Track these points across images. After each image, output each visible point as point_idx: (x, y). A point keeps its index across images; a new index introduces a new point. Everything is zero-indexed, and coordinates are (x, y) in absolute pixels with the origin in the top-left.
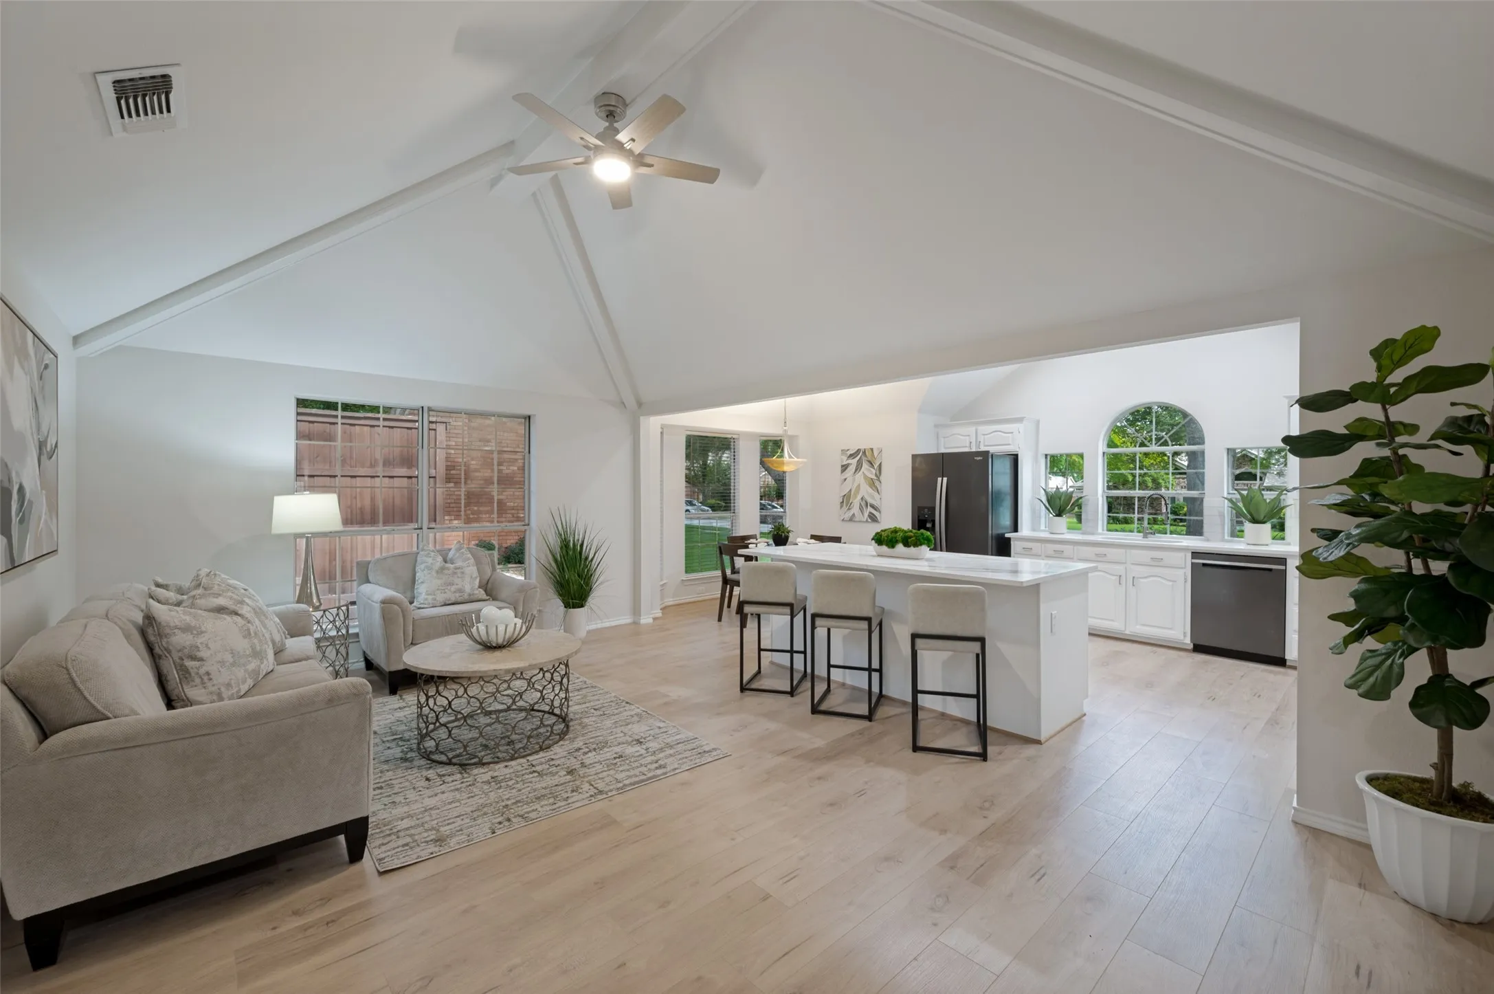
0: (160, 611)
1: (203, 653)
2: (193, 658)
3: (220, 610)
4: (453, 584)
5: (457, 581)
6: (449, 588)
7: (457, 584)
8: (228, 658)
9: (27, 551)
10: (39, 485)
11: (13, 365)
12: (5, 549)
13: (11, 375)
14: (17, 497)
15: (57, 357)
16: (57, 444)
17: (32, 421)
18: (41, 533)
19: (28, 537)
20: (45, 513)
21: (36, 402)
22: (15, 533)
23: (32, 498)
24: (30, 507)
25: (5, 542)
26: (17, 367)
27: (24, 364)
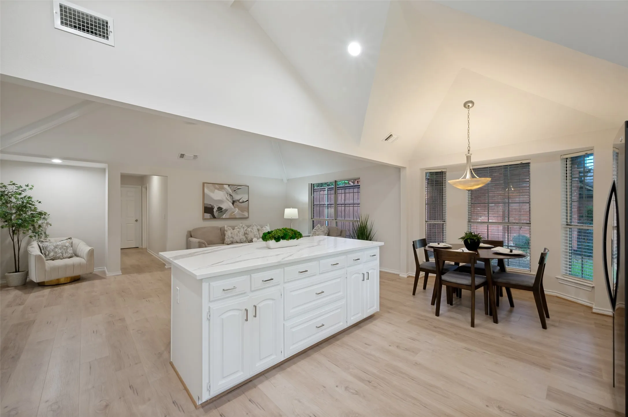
9: (224, 216)
10: (233, 207)
11: (214, 191)
12: (210, 215)
13: (213, 192)
14: (217, 209)
15: (248, 186)
16: (248, 200)
17: (228, 198)
18: (235, 214)
19: (225, 215)
20: (238, 211)
21: (230, 195)
22: (216, 214)
23: (227, 209)
24: (226, 210)
25: (209, 214)
26: (216, 191)
27: (221, 190)
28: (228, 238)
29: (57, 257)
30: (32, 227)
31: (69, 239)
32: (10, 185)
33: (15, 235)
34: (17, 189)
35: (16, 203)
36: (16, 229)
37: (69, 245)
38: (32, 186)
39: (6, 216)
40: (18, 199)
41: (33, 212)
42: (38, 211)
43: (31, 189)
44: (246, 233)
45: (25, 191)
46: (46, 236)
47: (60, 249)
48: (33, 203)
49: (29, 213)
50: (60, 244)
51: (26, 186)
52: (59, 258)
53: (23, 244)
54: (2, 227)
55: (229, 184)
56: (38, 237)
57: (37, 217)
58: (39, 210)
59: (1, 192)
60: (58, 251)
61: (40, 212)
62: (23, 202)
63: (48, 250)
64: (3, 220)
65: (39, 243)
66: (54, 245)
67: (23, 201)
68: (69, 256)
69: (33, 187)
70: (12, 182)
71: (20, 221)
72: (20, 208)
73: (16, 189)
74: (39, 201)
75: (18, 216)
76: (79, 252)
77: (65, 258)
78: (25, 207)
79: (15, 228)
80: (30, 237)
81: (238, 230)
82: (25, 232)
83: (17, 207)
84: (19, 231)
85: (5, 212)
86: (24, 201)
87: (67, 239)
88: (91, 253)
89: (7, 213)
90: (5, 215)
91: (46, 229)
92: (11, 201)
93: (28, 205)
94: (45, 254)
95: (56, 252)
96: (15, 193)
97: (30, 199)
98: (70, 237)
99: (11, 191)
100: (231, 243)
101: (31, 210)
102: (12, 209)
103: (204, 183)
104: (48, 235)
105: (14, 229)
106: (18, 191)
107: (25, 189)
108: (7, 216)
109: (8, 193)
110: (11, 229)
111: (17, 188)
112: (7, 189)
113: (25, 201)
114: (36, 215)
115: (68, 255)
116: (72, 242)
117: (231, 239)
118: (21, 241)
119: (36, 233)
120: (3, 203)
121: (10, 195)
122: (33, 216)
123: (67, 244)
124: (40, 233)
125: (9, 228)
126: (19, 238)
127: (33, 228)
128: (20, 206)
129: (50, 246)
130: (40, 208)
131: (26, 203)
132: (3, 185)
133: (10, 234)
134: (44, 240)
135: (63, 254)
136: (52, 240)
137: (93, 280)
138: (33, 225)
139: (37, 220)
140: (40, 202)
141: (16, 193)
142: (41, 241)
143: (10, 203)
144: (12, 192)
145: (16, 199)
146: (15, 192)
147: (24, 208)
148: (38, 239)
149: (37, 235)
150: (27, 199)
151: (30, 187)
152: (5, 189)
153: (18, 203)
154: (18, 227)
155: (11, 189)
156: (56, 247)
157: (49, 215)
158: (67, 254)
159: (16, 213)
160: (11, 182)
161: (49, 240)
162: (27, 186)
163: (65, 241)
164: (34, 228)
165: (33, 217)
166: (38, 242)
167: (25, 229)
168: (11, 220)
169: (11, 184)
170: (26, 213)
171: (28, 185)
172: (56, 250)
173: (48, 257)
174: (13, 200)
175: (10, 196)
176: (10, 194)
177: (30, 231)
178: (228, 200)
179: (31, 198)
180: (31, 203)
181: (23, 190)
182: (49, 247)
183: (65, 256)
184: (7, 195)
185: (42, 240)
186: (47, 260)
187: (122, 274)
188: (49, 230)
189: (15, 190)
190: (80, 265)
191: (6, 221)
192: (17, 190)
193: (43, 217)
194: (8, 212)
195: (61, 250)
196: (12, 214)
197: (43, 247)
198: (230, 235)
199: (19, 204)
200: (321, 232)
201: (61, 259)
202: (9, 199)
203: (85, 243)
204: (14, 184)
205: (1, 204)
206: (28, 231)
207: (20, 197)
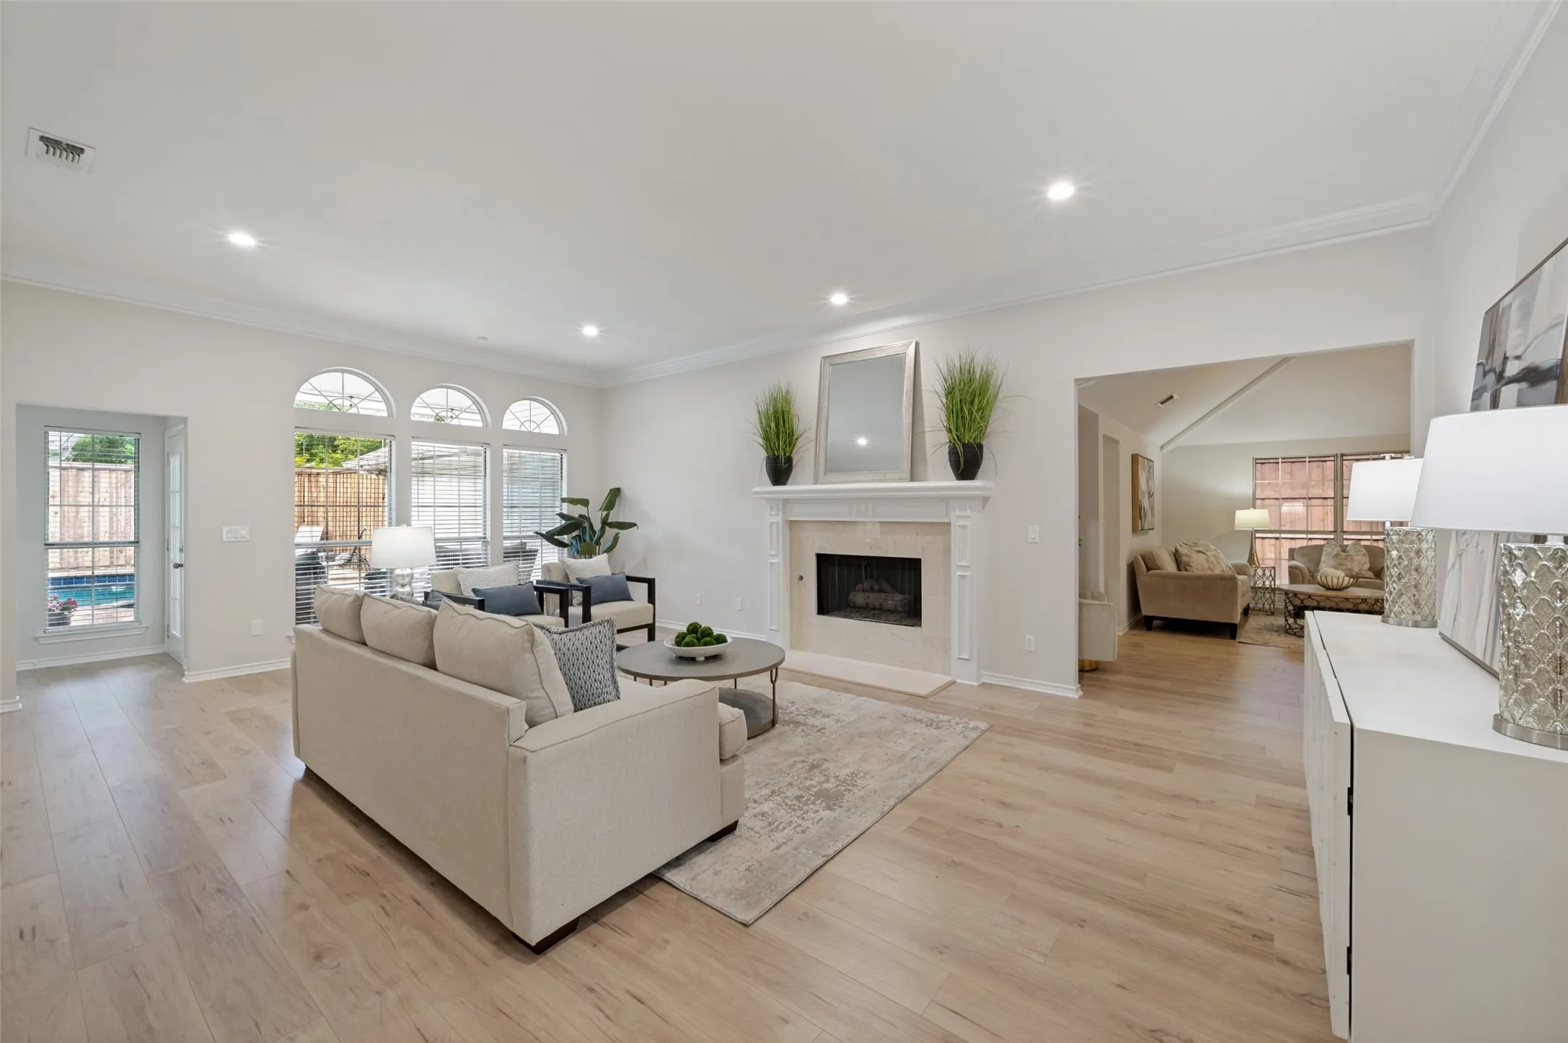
0: (1180, 549)
1: (1192, 564)
2: (1189, 565)
3: (1200, 552)
8: (1200, 568)
9: (1145, 526)
13: (1142, 475)
14: (1143, 510)
17: (1147, 487)
26: (1143, 471)
55: (1147, 457)
103: (1135, 457)
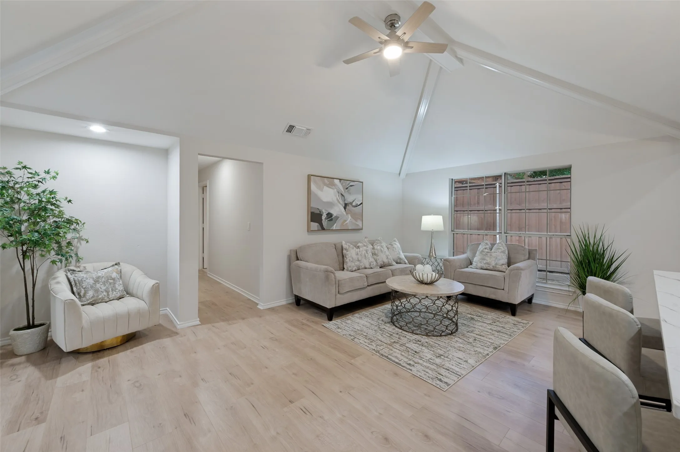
4: (485, 260)
5: (487, 258)
6: (483, 261)
7: (487, 260)
9: (334, 227)
10: (345, 213)
11: (323, 188)
12: (317, 226)
13: (322, 190)
14: (326, 215)
15: (362, 182)
16: (362, 203)
17: (339, 199)
18: (347, 223)
19: (335, 224)
20: (350, 220)
21: (342, 194)
22: (325, 223)
23: (338, 216)
24: (337, 218)
25: (317, 224)
26: (326, 188)
27: (331, 187)
28: (352, 261)
29: (100, 299)
30: (55, 246)
31: (116, 264)
32: (17, 169)
33: (27, 259)
34: (31, 178)
35: (28, 203)
36: (30, 249)
37: (118, 275)
38: (55, 172)
39: (11, 227)
40: (32, 196)
41: (57, 220)
42: (64, 218)
43: (54, 177)
44: (373, 252)
45: (44, 182)
46: (78, 260)
47: (104, 283)
48: (58, 203)
49: (51, 220)
50: (102, 274)
51: (45, 172)
52: (103, 301)
53: (41, 275)
54: (4, 247)
55: (340, 178)
56: (66, 262)
57: (64, 228)
58: (67, 216)
59: (2, 182)
60: (100, 287)
61: (69, 220)
62: (40, 201)
63: (84, 287)
64: (6, 232)
65: (69, 274)
66: (94, 277)
67: (40, 199)
68: (118, 296)
69: (57, 174)
70: (22, 163)
71: (36, 234)
72: (35, 211)
73: (28, 178)
74: (68, 199)
75: (32, 226)
76: (133, 288)
77: (112, 299)
78: (45, 209)
79: (27, 248)
80: (53, 263)
81: (365, 248)
82: (43, 253)
83: (29, 209)
84: (33, 253)
85: (8, 218)
86: (42, 199)
87: (113, 266)
88: (156, 290)
89: (12, 220)
90: (8, 223)
91: (77, 248)
92: (20, 199)
93: (49, 206)
94: (79, 294)
95: (97, 291)
96: (27, 184)
97: (53, 196)
98: (117, 262)
99: (20, 180)
100: (357, 269)
101: (54, 216)
102: (22, 212)
103: (309, 177)
104: (81, 259)
105: (25, 248)
106: (32, 181)
107: (45, 178)
108: (14, 226)
109: (15, 184)
110: (20, 248)
111: (30, 176)
112: (14, 178)
113: (44, 200)
114: (63, 223)
115: (116, 295)
116: (121, 270)
117: (357, 263)
118: (37, 271)
119: (62, 255)
120: (6, 203)
121: (18, 188)
122: (57, 226)
123: (114, 275)
124: (69, 255)
125: (17, 248)
126: (33, 266)
127: (58, 247)
128: (35, 208)
129: (87, 279)
130: (69, 211)
131: (46, 202)
132: (6, 170)
133: (18, 258)
134: (76, 266)
135: (108, 292)
136: (89, 267)
137: (159, 338)
138: (58, 242)
139: (65, 232)
140: (70, 201)
141: (29, 185)
142: (71, 270)
143: (18, 202)
144: (22, 182)
145: (28, 195)
146: (27, 182)
147: (43, 211)
148: (66, 266)
149: (64, 259)
150: (49, 196)
151: (53, 174)
152: (9, 178)
153: (33, 202)
154: (33, 247)
155: (20, 176)
156: (97, 281)
157: (84, 223)
158: (115, 293)
159: (28, 220)
160: (20, 163)
161: (85, 267)
162: (48, 172)
163: (110, 268)
164: (60, 247)
165: (59, 228)
166: (67, 273)
167: (45, 250)
168: (20, 233)
169: (20, 166)
170: (44, 221)
171: (49, 170)
172: (98, 286)
173: (84, 299)
174: (24, 197)
175: (19, 190)
176: (17, 186)
177: (53, 253)
178: (340, 203)
179: (55, 194)
180: (55, 202)
181: (41, 180)
182: (85, 281)
183: (112, 296)
184: (13, 188)
185: (72, 268)
186: (83, 305)
187: (200, 323)
188: (83, 249)
189: (26, 180)
190: (140, 313)
191: (11, 236)
192: (30, 180)
193: (72, 227)
194: (14, 219)
195: (105, 285)
196: (21, 222)
197: (75, 281)
198: (355, 257)
199: (34, 204)
200: (501, 252)
201: (106, 302)
202: (16, 196)
203: (141, 272)
204: (25, 167)
205: (3, 204)
206: (49, 252)
207: (35, 193)
